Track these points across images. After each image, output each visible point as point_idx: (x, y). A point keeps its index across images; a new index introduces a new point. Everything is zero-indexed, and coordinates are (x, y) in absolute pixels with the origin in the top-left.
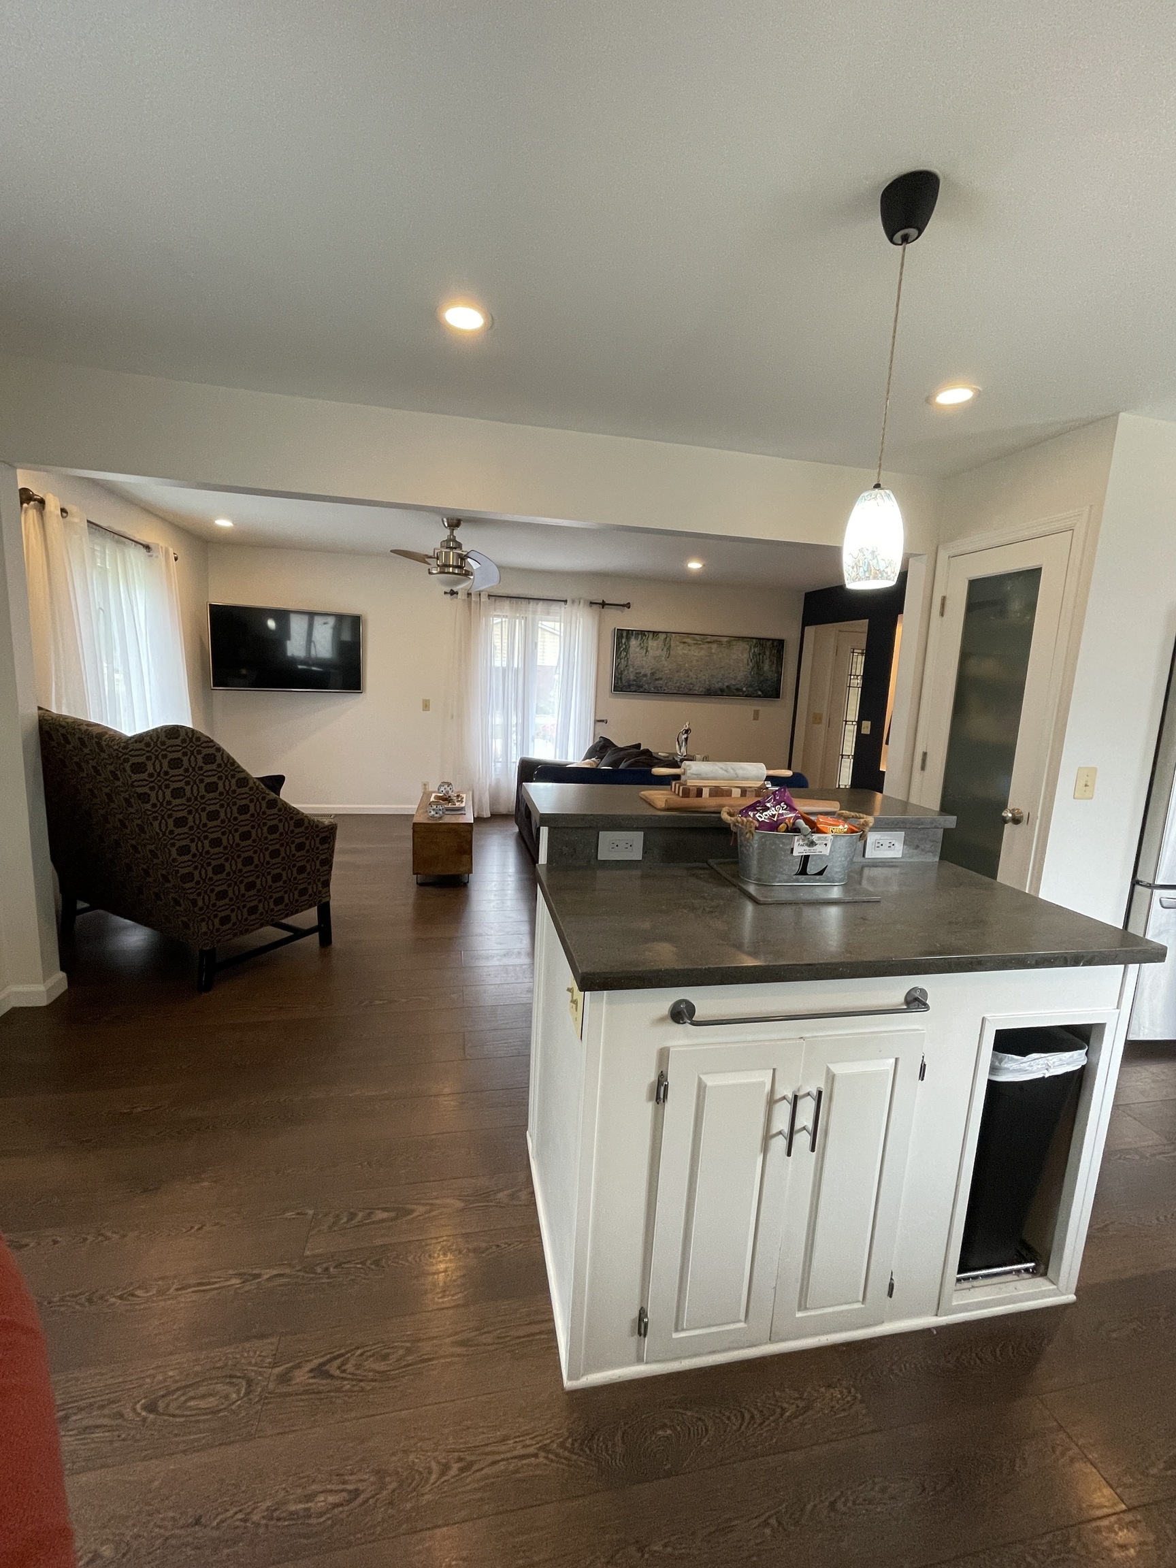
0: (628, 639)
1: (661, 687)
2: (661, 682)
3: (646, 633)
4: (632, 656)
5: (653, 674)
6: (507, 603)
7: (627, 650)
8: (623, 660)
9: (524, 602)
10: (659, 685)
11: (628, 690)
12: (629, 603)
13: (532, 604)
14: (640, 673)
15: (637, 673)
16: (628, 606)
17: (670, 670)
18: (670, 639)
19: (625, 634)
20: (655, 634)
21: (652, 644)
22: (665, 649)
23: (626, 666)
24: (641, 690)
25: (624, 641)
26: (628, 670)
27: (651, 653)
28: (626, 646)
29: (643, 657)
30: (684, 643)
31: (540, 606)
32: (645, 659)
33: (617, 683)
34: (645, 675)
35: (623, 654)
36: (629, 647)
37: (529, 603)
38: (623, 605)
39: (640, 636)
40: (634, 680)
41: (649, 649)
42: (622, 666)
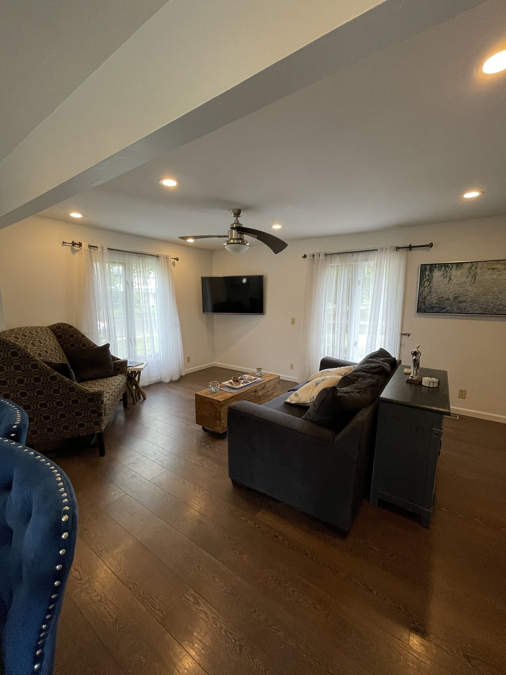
0: (431, 271)
1: (465, 308)
2: (464, 304)
3: (449, 265)
4: (434, 284)
5: (456, 298)
6: (338, 258)
7: (430, 280)
8: (426, 289)
9: (349, 255)
10: (462, 307)
11: (432, 311)
12: (432, 243)
13: (355, 256)
14: (443, 298)
15: (439, 298)
16: (431, 245)
17: (475, 293)
18: (476, 267)
19: (428, 268)
20: (459, 265)
21: (455, 273)
22: (470, 276)
23: (429, 293)
24: (444, 311)
25: (427, 273)
26: (431, 296)
27: (454, 281)
28: (429, 277)
29: (446, 284)
30: (493, 269)
31: (361, 256)
32: (448, 286)
33: (421, 306)
34: (448, 299)
35: (427, 284)
36: (432, 278)
37: (353, 255)
38: (427, 246)
39: (443, 268)
40: (437, 303)
41: (452, 278)
42: (425, 293)
